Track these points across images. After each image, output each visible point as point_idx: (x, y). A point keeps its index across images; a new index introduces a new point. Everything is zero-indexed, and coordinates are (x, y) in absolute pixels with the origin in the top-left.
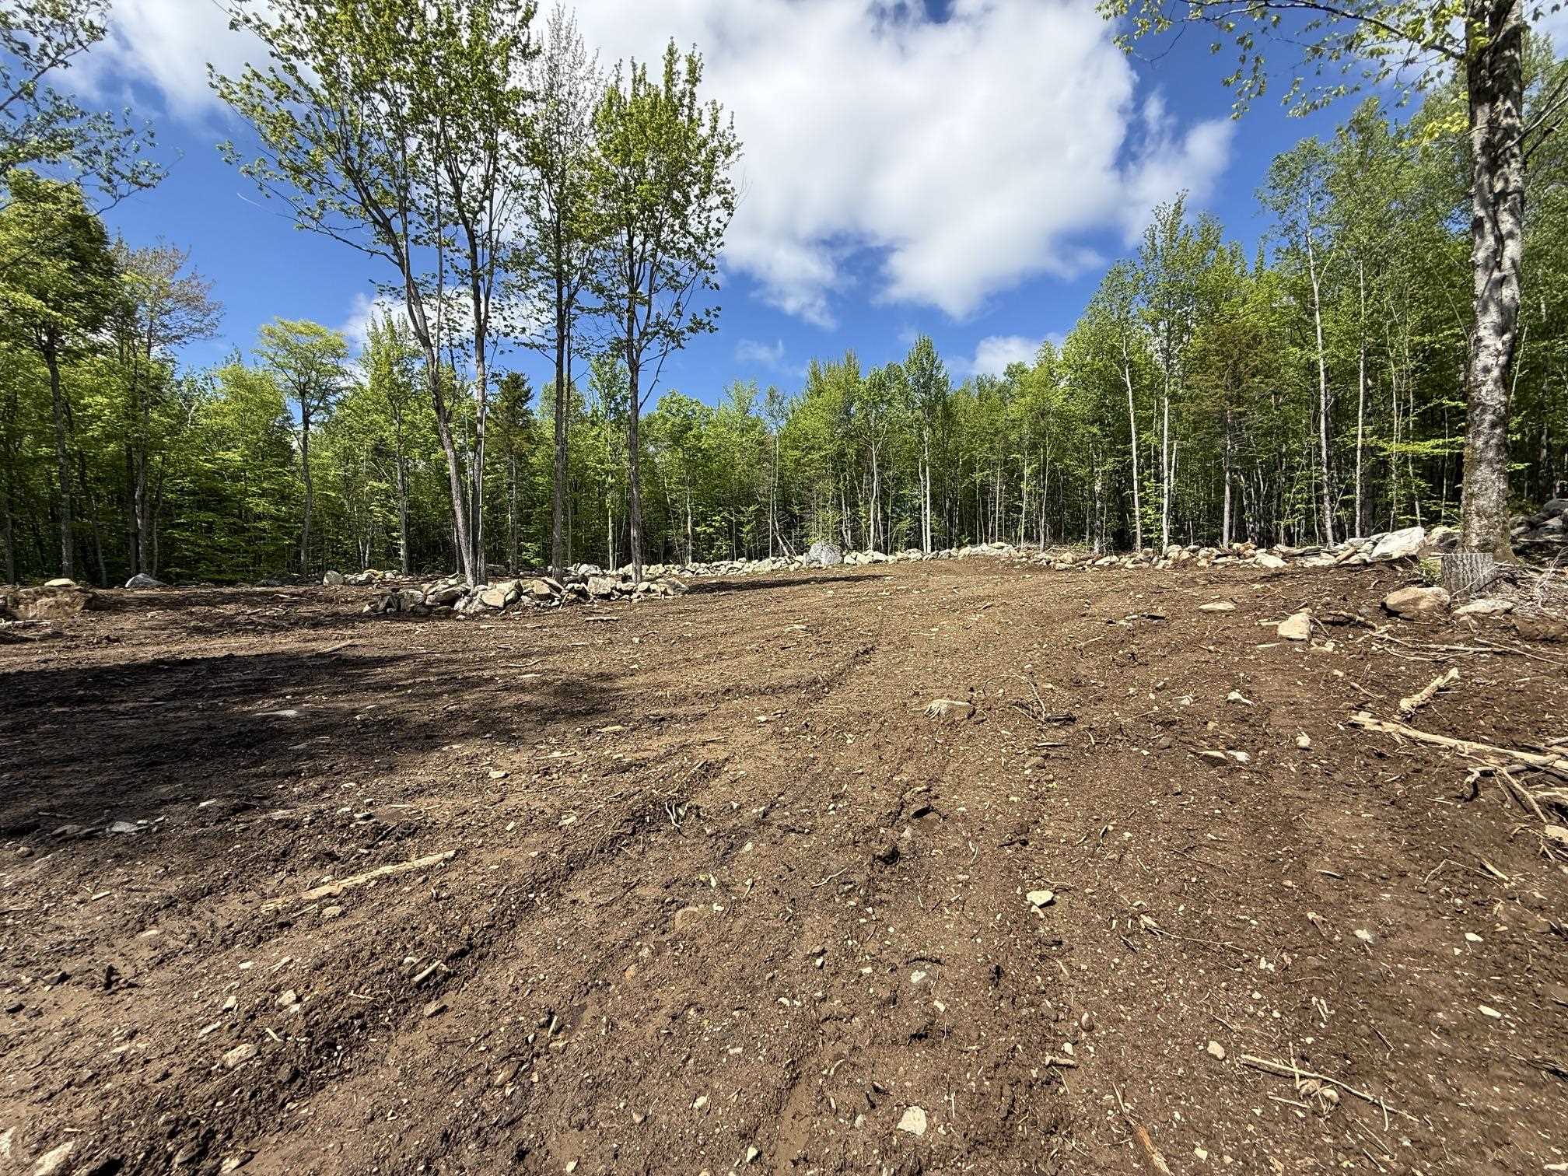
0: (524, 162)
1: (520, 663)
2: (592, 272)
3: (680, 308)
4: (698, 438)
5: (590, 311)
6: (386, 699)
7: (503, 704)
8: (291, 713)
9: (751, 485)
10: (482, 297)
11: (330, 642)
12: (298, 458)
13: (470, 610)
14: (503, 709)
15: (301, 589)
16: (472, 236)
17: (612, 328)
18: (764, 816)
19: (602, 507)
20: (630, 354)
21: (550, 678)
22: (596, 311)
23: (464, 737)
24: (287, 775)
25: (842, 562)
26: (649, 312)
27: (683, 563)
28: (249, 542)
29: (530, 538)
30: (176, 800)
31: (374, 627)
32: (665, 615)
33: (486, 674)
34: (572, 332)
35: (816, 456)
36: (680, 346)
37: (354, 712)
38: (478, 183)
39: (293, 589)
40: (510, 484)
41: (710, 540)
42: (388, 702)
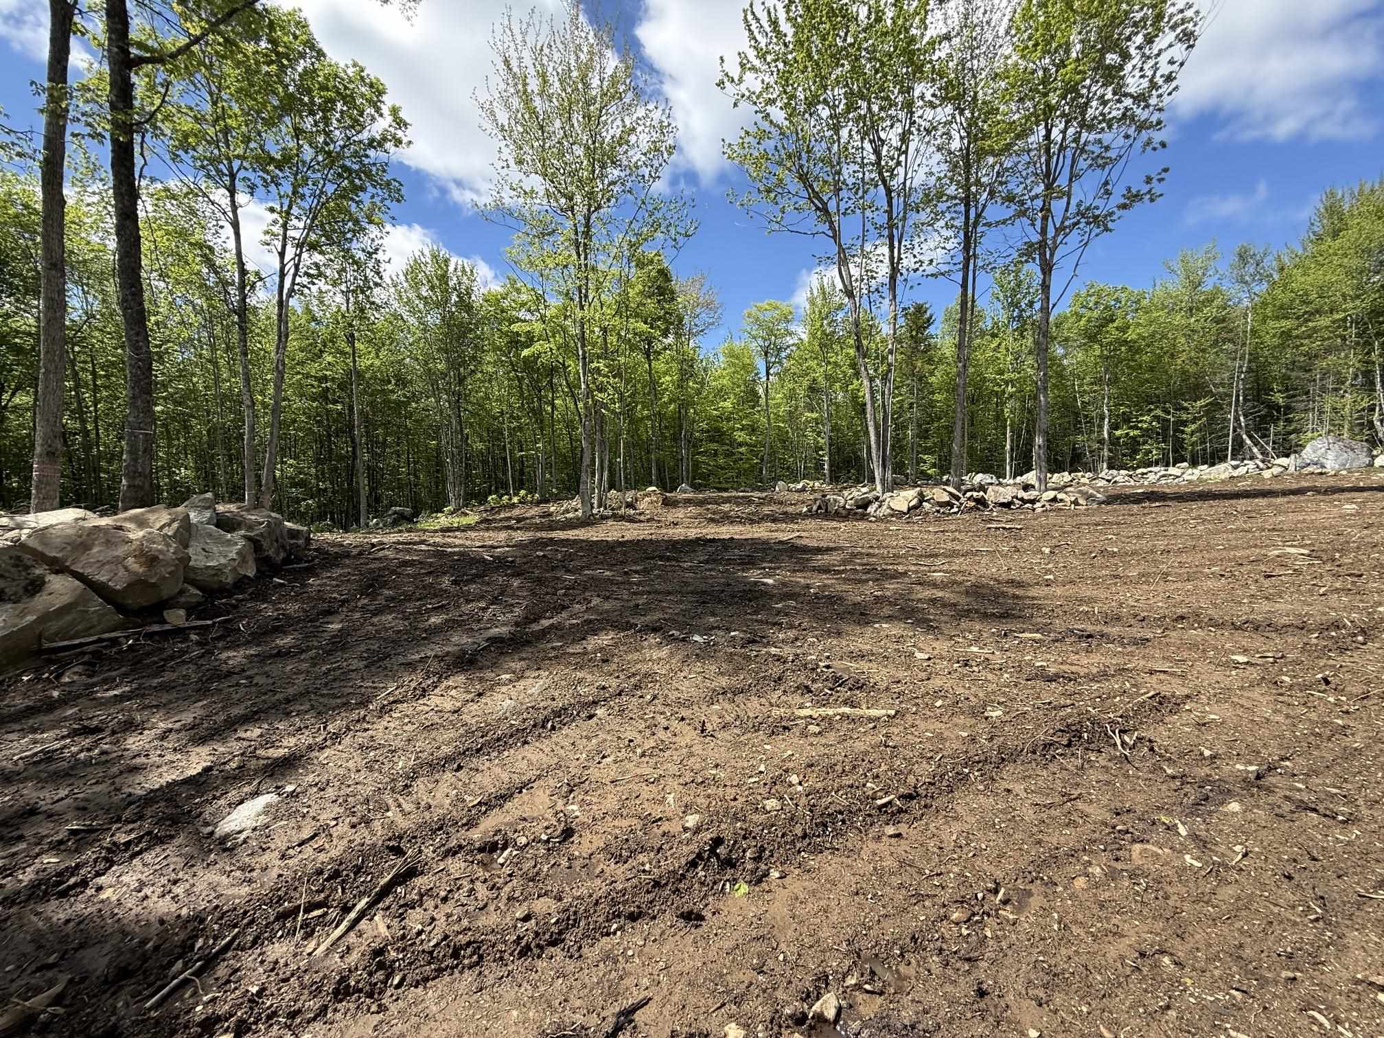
0: (938, 102)
1: (928, 561)
2: (1001, 183)
3: (1109, 187)
4: (1123, 329)
5: (997, 223)
6: (827, 580)
7: (919, 596)
8: (770, 581)
9: (1200, 375)
10: (896, 244)
11: (784, 533)
12: (762, 401)
13: (880, 513)
14: (919, 600)
15: (764, 495)
16: (889, 191)
17: (1025, 232)
18: (1258, 777)
19: (999, 417)
20: (1043, 255)
21: (959, 578)
22: (1004, 222)
23: (889, 618)
24: (775, 624)
25: (1371, 465)
26: (1068, 203)
27: (1095, 470)
28: (735, 462)
29: (927, 451)
30: (718, 628)
31: (811, 524)
32: (1078, 526)
33: (901, 568)
34: (978, 251)
35: (1324, 321)
36: (1107, 229)
37: (808, 587)
38: (896, 142)
39: (759, 495)
40: (912, 404)
41: (1134, 446)
42: (830, 582)
